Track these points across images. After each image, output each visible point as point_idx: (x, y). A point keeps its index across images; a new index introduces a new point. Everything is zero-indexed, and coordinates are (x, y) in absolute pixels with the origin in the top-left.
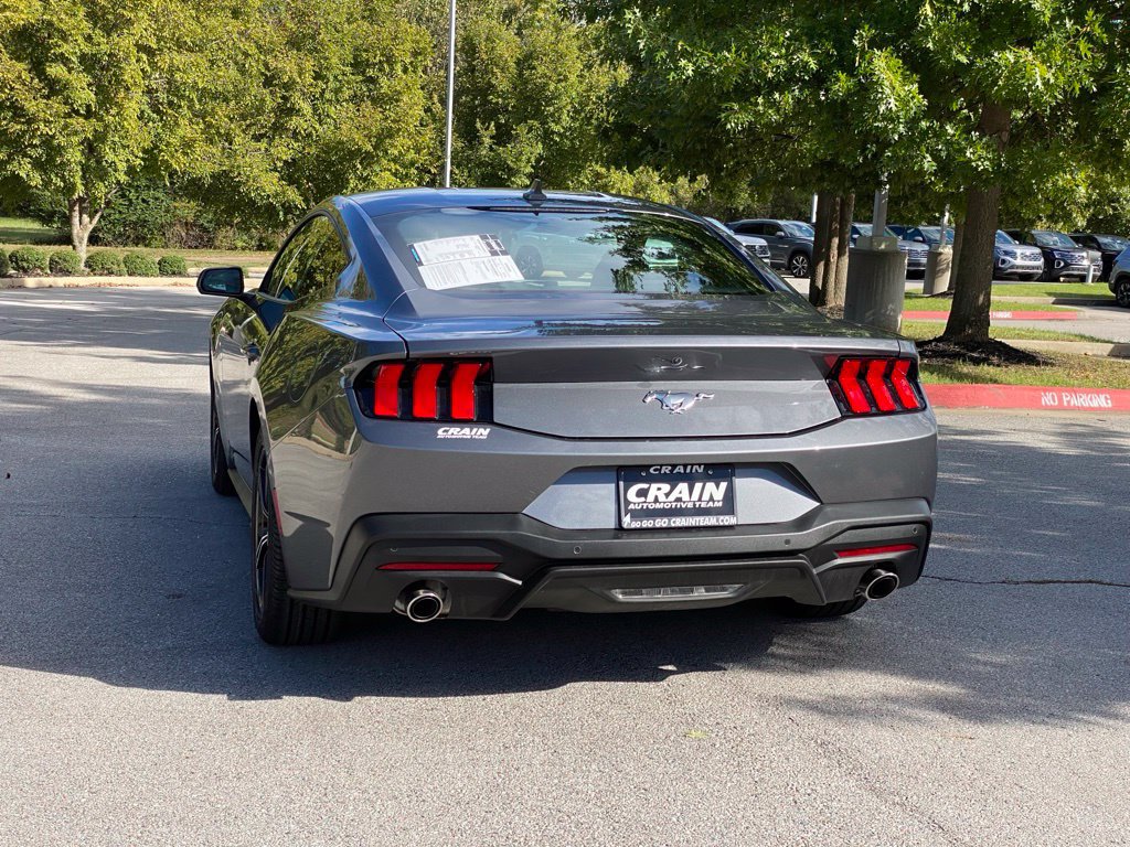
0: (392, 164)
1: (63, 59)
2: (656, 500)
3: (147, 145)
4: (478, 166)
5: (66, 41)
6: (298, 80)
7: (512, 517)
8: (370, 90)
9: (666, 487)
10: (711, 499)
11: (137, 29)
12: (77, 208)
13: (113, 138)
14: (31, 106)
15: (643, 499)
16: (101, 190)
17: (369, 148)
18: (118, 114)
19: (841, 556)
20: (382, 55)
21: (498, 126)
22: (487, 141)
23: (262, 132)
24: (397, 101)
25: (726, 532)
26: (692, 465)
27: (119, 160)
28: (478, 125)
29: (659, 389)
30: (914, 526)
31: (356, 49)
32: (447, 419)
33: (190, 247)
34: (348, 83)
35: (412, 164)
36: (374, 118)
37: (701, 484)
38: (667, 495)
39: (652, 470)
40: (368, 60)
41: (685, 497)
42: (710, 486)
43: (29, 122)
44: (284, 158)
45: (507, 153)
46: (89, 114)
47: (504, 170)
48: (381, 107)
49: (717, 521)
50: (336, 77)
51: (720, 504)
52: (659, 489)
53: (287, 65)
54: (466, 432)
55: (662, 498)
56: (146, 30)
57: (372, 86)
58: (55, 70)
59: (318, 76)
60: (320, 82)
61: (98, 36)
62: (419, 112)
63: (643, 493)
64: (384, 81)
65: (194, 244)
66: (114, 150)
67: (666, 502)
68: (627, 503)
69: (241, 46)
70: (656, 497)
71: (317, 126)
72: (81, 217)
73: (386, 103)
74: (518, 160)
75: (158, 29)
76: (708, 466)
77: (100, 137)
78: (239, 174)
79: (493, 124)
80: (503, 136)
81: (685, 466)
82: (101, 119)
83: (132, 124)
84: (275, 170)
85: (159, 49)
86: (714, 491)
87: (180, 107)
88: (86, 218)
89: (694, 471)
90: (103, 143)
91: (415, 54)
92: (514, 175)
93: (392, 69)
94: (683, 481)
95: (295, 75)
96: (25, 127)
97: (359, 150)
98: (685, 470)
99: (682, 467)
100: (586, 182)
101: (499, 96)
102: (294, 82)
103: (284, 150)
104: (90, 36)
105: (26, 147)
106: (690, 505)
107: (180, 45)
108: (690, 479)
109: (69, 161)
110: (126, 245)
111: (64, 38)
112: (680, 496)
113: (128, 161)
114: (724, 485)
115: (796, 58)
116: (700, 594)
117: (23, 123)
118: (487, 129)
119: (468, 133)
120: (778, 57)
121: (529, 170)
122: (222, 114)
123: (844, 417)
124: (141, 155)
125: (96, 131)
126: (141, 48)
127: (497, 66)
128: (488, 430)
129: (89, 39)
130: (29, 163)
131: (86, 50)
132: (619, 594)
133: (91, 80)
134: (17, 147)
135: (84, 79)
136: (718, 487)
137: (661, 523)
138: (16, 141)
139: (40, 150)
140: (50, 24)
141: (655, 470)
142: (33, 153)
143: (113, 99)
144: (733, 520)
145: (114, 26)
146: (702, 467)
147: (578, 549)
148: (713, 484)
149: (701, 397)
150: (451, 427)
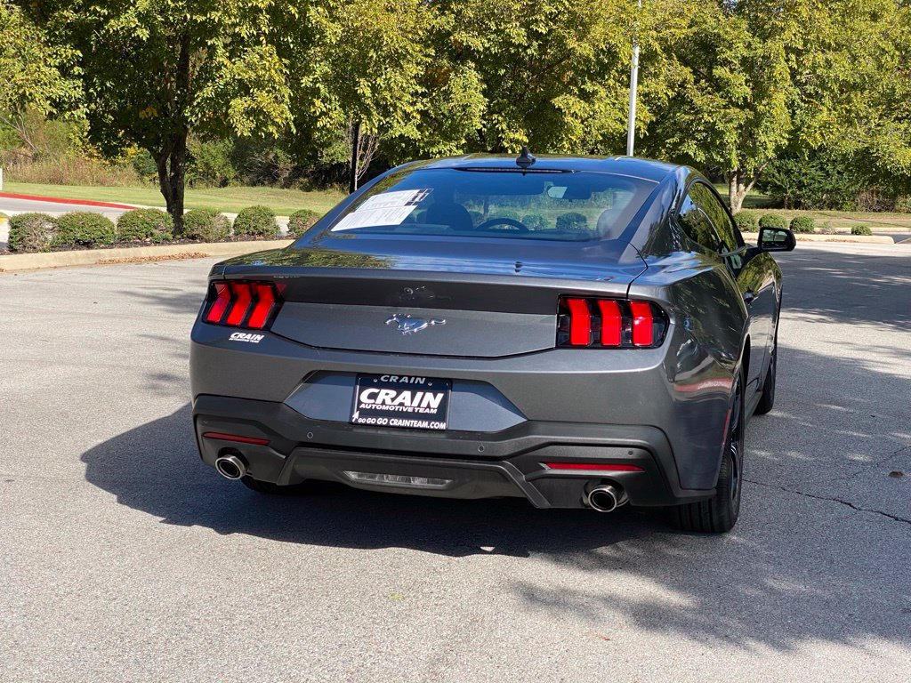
1: (725, 63)
2: (383, 403)
3: (791, 128)
7: (276, 405)
9: (393, 393)
10: (429, 406)
11: (787, 35)
12: (735, 179)
13: (766, 123)
14: (698, 102)
15: (373, 401)
16: (751, 164)
18: (768, 104)
23: (903, 114)
25: (435, 435)
26: (416, 377)
27: (771, 139)
29: (401, 313)
30: (628, 449)
32: (245, 328)
33: (874, 211)
37: (421, 394)
38: (393, 400)
39: (382, 379)
41: (407, 402)
42: (429, 396)
43: (696, 113)
46: (746, 105)
49: (429, 425)
51: (435, 411)
52: (387, 394)
54: (248, 337)
55: (388, 401)
56: (795, 35)
58: (719, 72)
61: (756, 42)
63: (373, 396)
65: (878, 208)
66: (766, 134)
67: (391, 406)
68: (360, 403)
69: (880, 44)
70: (384, 400)
72: (738, 187)
75: (805, 34)
76: (428, 379)
77: (756, 122)
78: (878, 150)
81: (410, 378)
82: (753, 108)
85: (805, 51)
86: (432, 401)
87: (823, 96)
88: (742, 187)
89: (416, 382)
90: (757, 127)
94: (407, 389)
96: (693, 118)
98: (409, 381)
99: (407, 378)
104: (749, 42)
105: (694, 133)
106: (410, 410)
107: (825, 47)
108: (414, 388)
109: (727, 141)
110: (822, 209)
111: (730, 48)
112: (403, 401)
113: (776, 141)
114: (440, 396)
116: (418, 482)
117: (693, 114)
122: (859, 102)
123: (558, 347)
124: (787, 136)
125: (747, 118)
126: (788, 49)
128: (263, 337)
129: (749, 46)
130: (695, 144)
131: (745, 54)
132: (353, 475)
133: (749, 78)
134: (687, 133)
135: (743, 77)
136: (435, 397)
137: (382, 421)
138: (687, 129)
139: (704, 134)
140: (719, 36)
141: (385, 379)
142: (699, 136)
143: (766, 92)
144: (442, 426)
145: (770, 33)
146: (424, 379)
147: (310, 435)
148: (431, 394)
149: (433, 322)
150: (241, 332)
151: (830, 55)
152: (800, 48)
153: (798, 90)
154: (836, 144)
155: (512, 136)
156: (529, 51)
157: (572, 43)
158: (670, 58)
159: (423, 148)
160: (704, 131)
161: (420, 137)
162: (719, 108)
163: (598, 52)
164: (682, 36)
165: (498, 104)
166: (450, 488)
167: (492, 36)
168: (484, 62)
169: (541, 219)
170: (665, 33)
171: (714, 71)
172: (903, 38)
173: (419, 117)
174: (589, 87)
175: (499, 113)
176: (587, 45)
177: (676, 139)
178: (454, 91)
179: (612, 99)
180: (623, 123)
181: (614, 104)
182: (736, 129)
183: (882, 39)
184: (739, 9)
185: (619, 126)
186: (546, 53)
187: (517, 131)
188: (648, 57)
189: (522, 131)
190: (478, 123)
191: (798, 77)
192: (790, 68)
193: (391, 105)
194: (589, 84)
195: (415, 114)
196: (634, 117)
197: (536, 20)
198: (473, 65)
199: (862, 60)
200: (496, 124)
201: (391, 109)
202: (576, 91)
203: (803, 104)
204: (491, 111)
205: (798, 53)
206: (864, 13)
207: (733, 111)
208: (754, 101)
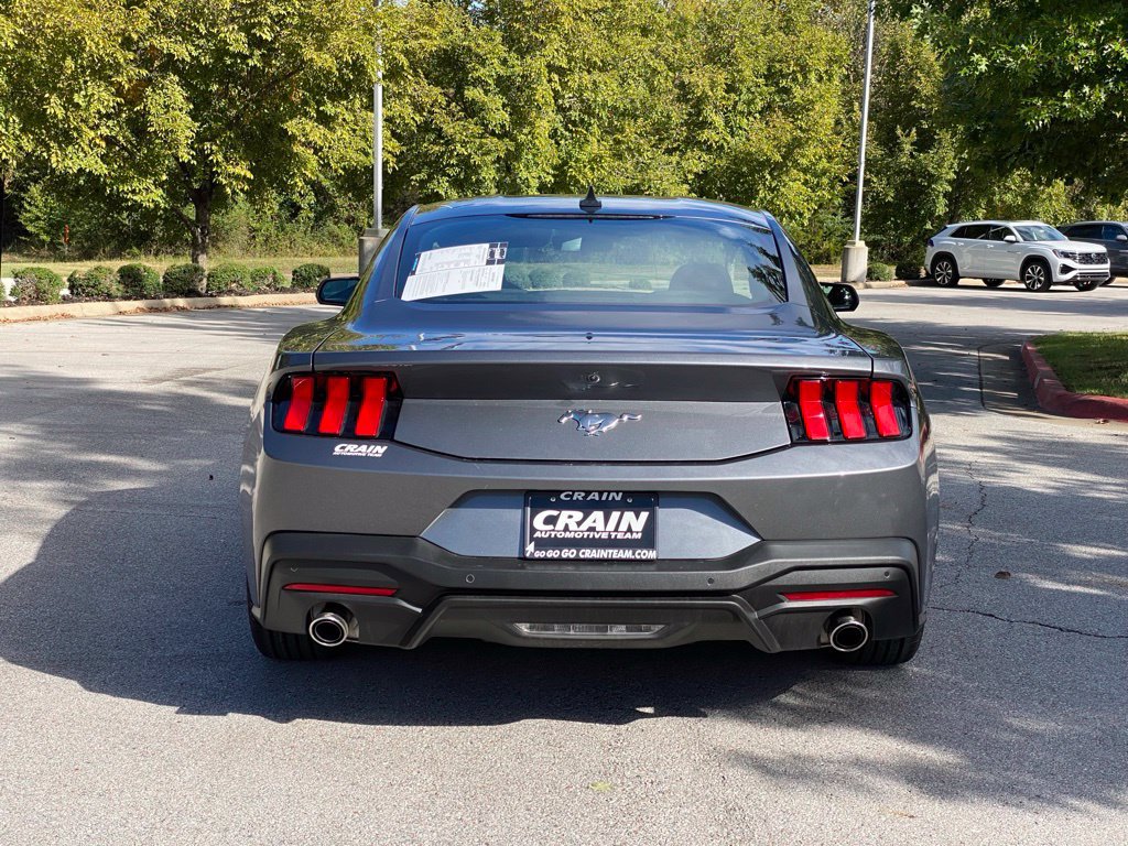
0: (801, 174)
1: (478, 82)
2: (566, 529)
3: (556, 161)
4: (898, 174)
5: (483, 65)
6: (710, 93)
7: (409, 540)
8: (783, 101)
9: (578, 515)
10: (630, 530)
11: (549, 50)
13: (527, 156)
14: (448, 129)
15: (551, 527)
17: (778, 158)
18: (530, 132)
19: (791, 600)
20: (796, 65)
21: (920, 132)
22: (908, 148)
23: (675, 145)
24: (808, 110)
25: (644, 567)
26: (609, 492)
28: (899, 132)
29: (578, 408)
30: (885, 569)
31: (772, 60)
32: (351, 436)
34: (761, 94)
35: (824, 172)
36: (784, 128)
37: (618, 514)
38: (579, 524)
39: (562, 496)
40: (781, 71)
41: (600, 526)
42: (629, 516)
43: (447, 143)
44: (695, 170)
45: (927, 159)
46: (504, 135)
47: (924, 178)
48: (793, 117)
49: (634, 554)
50: (748, 89)
51: (639, 536)
52: (570, 517)
53: (700, 80)
54: (361, 450)
55: (573, 527)
56: (557, 50)
57: (785, 97)
58: (472, 93)
59: (730, 89)
60: (733, 95)
61: (513, 58)
62: (829, 121)
63: (551, 521)
64: (797, 91)
66: (528, 169)
67: (577, 532)
68: (533, 530)
69: (651, 63)
70: (567, 526)
71: (729, 138)
73: (798, 113)
74: (940, 166)
75: (569, 50)
76: (626, 494)
77: (514, 155)
78: (650, 187)
79: (914, 130)
80: (925, 142)
81: (601, 493)
82: (514, 139)
83: (543, 142)
84: (686, 181)
85: (570, 70)
86: (635, 522)
87: (590, 124)
89: (610, 499)
90: (518, 160)
91: (830, 62)
92: (935, 182)
93: (805, 77)
94: (598, 509)
95: (707, 89)
96: (443, 149)
97: (768, 160)
98: (600, 498)
99: (597, 494)
100: (1013, 187)
101: (922, 101)
102: (707, 96)
103: (696, 162)
104: (505, 59)
105: (445, 167)
106: (605, 536)
107: (590, 66)
108: (607, 507)
109: (484, 178)
111: (483, 64)
112: (593, 525)
113: (540, 177)
114: (644, 515)
115: (1108, 48)
116: (618, 632)
117: (442, 144)
118: (908, 135)
119: (887, 139)
120: (1087, 48)
121: (952, 176)
122: (631, 130)
123: (793, 444)
124: (551, 171)
125: (507, 149)
126: (551, 68)
127: (922, 71)
128: (385, 448)
129: (504, 62)
130: (447, 181)
131: (502, 72)
132: (524, 628)
133: (506, 102)
134: (436, 167)
135: (499, 101)
136: (637, 517)
137: (568, 553)
138: (435, 162)
139: (457, 170)
140: (470, 49)
141: (566, 496)
142: (451, 172)
143: (525, 118)
144: (652, 555)
145: (528, 48)
146: (621, 494)
147: (470, 578)
148: (632, 513)
149: (625, 418)
150: (349, 443)
151: (596, 75)
152: (564, 65)
153: (559, 116)
154: (602, 180)
155: (231, 169)
156: (251, 63)
157: (309, 53)
158: (416, 74)
159: (111, 185)
160: (457, 165)
161: (106, 172)
162: (474, 137)
163: (343, 65)
164: (434, 49)
165: (210, 128)
166: (662, 636)
167: (202, 42)
168: (191, 76)
169: (275, 273)
170: (413, 44)
171: (466, 92)
172: (677, 57)
173: (103, 144)
174: (329, 108)
175: (212, 140)
176: (328, 56)
177: (423, 176)
178: (153, 111)
179: (351, 125)
180: (367, 154)
181: (354, 131)
182: (494, 163)
183: (653, 57)
184: (489, 16)
185: (362, 158)
186: (271, 66)
187: (237, 164)
188: (394, 73)
189: (244, 164)
190: (185, 155)
191: (560, 101)
192: (554, 90)
193: (75, 129)
194: (329, 105)
195: (98, 141)
196: (380, 146)
197: (260, 23)
198: (176, 78)
199: (631, 81)
200: (209, 155)
201: (75, 135)
202: (314, 114)
203: (567, 133)
204: (200, 138)
205: (561, 72)
206: (633, 27)
207: (491, 142)
208: (513, 130)
